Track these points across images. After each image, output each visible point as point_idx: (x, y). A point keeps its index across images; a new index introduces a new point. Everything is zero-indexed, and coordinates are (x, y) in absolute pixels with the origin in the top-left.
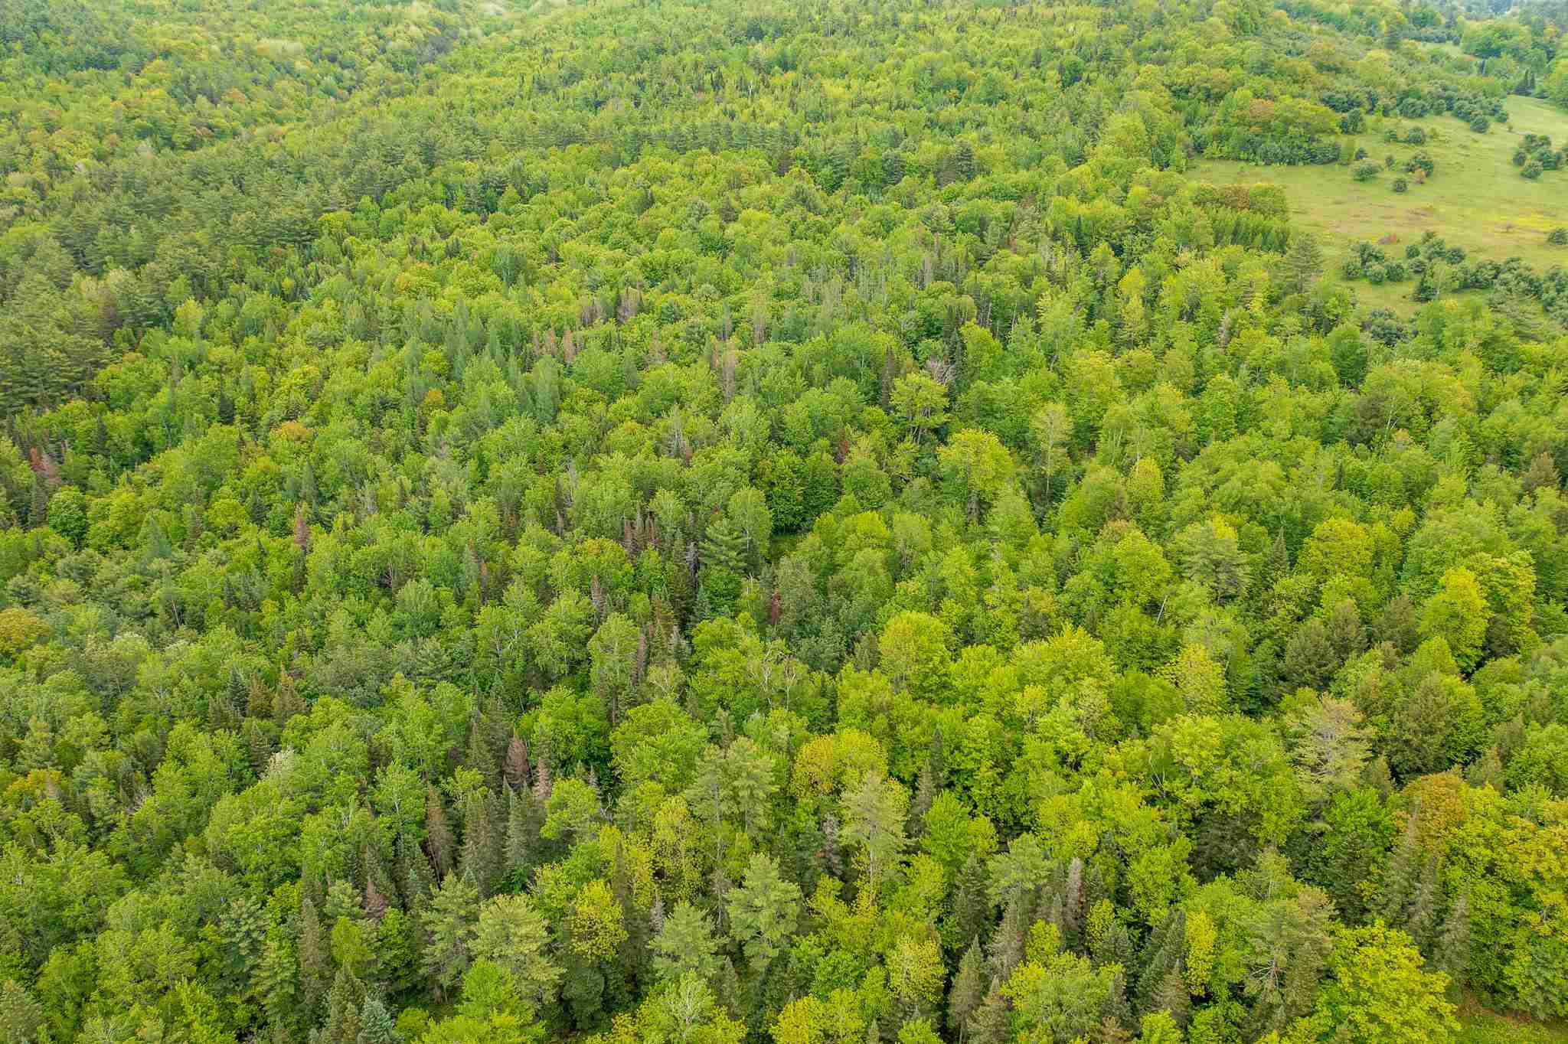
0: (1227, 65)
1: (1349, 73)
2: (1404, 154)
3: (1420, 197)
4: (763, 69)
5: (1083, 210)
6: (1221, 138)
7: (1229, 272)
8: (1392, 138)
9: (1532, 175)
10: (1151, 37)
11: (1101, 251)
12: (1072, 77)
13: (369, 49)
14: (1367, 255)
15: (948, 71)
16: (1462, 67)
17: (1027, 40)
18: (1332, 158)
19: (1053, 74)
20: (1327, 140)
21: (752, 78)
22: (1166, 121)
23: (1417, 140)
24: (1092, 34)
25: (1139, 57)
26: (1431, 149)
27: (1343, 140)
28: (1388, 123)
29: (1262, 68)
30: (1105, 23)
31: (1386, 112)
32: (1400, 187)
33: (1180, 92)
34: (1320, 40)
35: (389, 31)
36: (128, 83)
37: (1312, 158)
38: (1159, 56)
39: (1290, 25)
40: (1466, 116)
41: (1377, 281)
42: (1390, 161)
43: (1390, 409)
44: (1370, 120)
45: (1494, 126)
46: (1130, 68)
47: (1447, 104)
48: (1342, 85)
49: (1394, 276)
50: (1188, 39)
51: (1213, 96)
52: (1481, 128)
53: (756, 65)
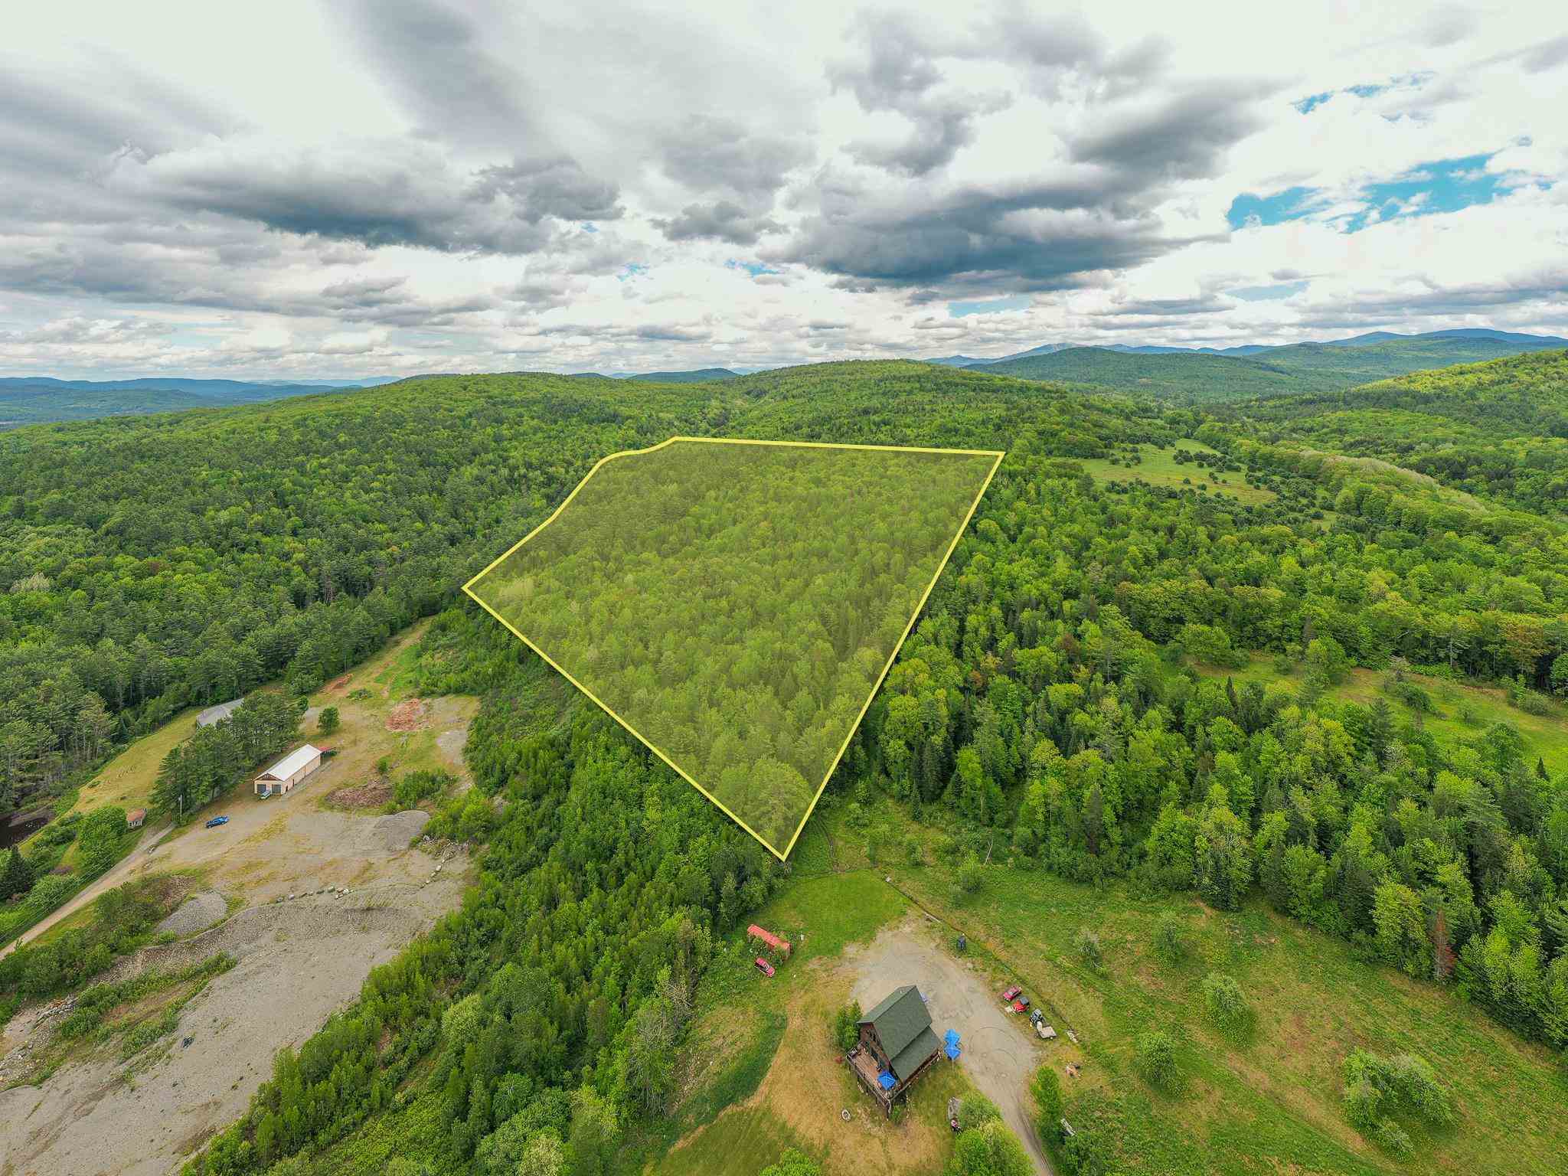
0: (1058, 424)
1: (1107, 428)
2: (1129, 455)
3: (1136, 469)
4: (877, 424)
5: (1011, 468)
6: (1059, 449)
7: (1064, 485)
8: (1125, 450)
9: (1181, 463)
10: (1027, 415)
11: (1019, 479)
12: (998, 428)
13: (700, 418)
14: (1113, 484)
15: (950, 425)
16: (1164, 428)
17: (979, 416)
18: (1102, 456)
19: (991, 427)
20: (1099, 450)
21: (874, 428)
22: (1036, 442)
23: (1135, 450)
24: (1004, 414)
25: (1023, 421)
26: (1140, 454)
27: (1105, 450)
28: (1123, 445)
29: (1072, 425)
30: (1008, 409)
31: (1122, 442)
32: (1128, 466)
33: (1041, 433)
34: (1095, 416)
35: (706, 411)
36: (620, 428)
37: (1094, 456)
38: (1032, 420)
39: (1084, 411)
40: (1156, 444)
41: (1118, 493)
42: (1124, 458)
43: (1115, 517)
44: (1116, 444)
45: (1167, 447)
46: (1021, 425)
47: (1147, 439)
48: (1104, 432)
49: (1125, 491)
50: (1042, 415)
51: (1054, 434)
52: (1162, 448)
53: (874, 423)
